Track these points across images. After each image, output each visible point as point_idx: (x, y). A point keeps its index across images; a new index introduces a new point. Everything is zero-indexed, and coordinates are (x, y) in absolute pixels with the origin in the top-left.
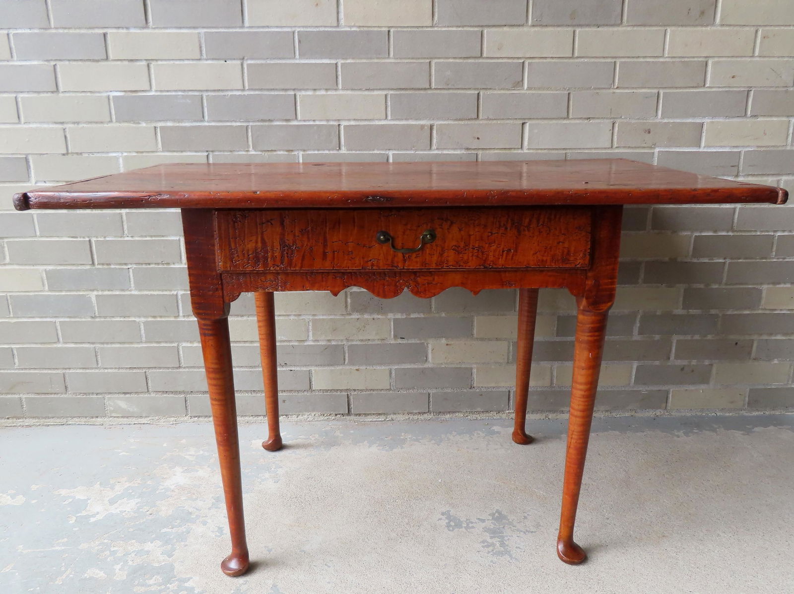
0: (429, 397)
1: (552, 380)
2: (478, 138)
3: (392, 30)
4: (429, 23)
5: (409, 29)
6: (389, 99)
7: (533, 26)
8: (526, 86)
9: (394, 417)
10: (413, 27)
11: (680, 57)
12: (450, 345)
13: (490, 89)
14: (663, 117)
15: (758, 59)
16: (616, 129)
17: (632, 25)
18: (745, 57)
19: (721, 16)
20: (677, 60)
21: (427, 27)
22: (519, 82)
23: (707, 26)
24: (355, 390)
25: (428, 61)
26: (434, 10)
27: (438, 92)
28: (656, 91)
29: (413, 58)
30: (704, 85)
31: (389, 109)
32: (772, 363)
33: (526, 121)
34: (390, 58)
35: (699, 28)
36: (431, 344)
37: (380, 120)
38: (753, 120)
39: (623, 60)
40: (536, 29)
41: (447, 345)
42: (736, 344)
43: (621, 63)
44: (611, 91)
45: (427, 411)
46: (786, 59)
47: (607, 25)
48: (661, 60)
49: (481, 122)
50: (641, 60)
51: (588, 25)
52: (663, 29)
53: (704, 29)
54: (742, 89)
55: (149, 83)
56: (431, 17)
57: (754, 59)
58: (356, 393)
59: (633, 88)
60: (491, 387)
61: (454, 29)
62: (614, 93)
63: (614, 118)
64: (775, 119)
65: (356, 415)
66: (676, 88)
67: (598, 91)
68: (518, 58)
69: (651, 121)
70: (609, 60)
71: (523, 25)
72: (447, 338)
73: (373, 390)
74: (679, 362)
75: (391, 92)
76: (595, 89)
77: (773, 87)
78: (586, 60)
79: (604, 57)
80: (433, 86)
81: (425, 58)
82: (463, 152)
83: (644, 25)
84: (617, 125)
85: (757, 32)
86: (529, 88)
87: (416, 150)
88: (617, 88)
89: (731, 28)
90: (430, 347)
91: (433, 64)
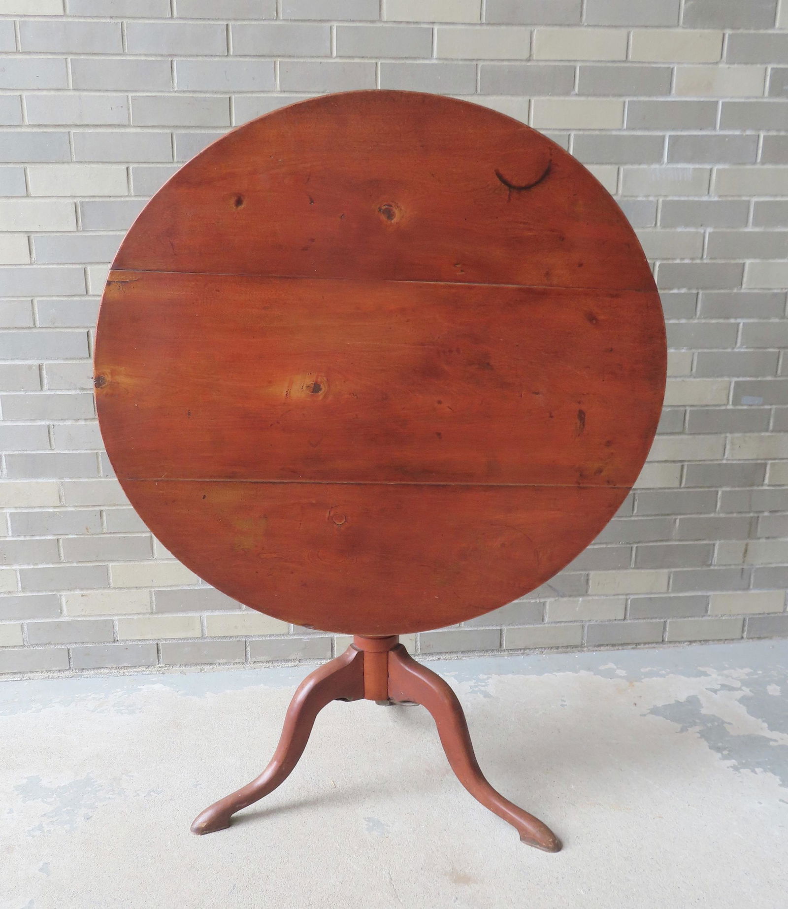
0: (69, 653)
1: (202, 631)
4: (27, 261)
5: (6, 267)
9: (31, 675)
12: (86, 596)
25: (30, 299)
26: (31, 248)
29: (13, 297)
36: (64, 596)
41: (82, 596)
45: (68, 667)
56: (29, 254)
60: (136, 640)
61: (55, 266)
72: (81, 589)
82: (78, 392)
87: (26, 391)
90: (64, 600)
91: (35, 302)
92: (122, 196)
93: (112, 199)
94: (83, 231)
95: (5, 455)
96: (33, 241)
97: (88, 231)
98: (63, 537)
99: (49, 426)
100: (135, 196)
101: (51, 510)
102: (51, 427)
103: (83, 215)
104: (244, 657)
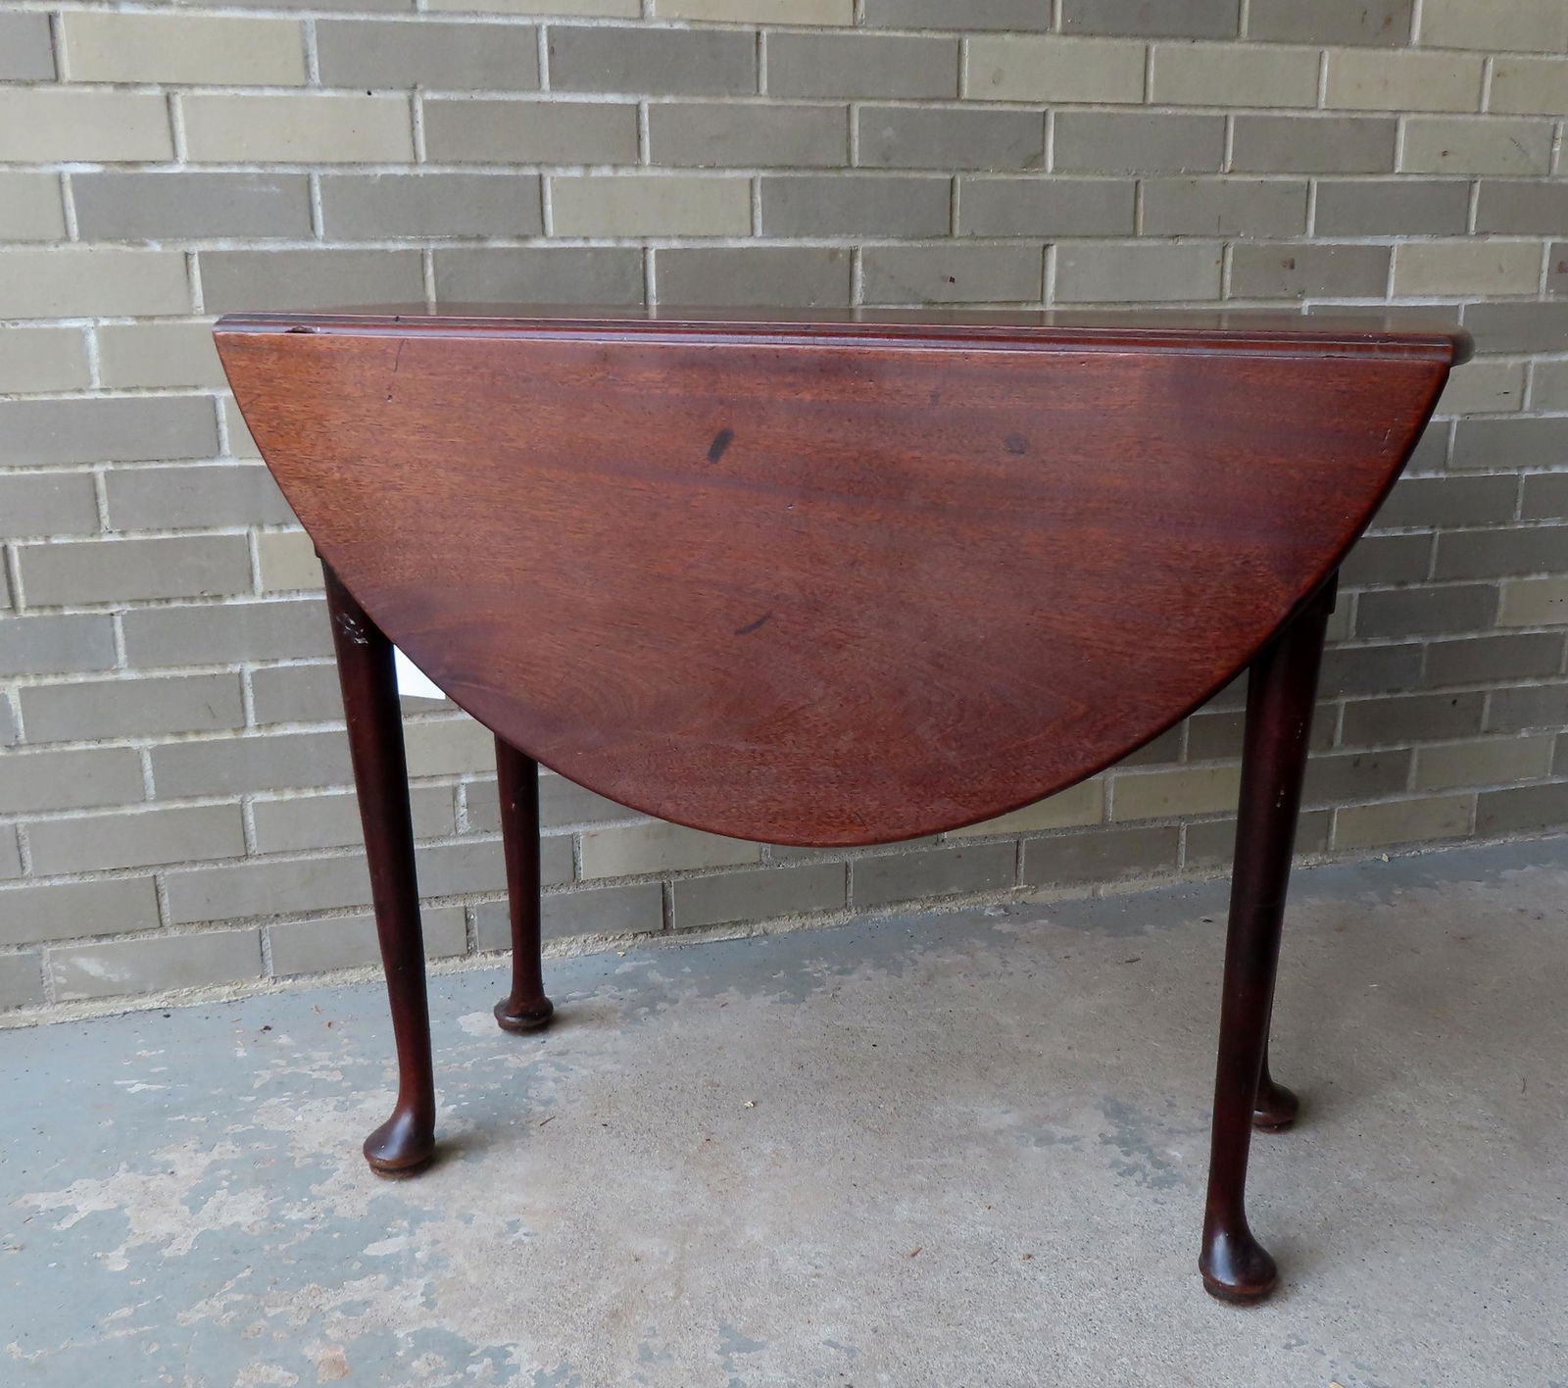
2: (952, 280)
3: (764, 33)
6: (758, 189)
7: (1065, 33)
8: (1050, 165)
10: (812, 26)
11: (1348, 110)
13: (978, 169)
14: (1318, 233)
15: (1487, 118)
16: (1229, 260)
18: (1465, 113)
19: (1422, 27)
20: (1344, 115)
21: (842, 28)
22: (1035, 157)
23: (1396, 47)
24: (679, 872)
27: (867, 174)
28: (1303, 179)
30: (1392, 170)
31: (758, 212)
32: (1519, 737)
33: (1051, 242)
34: (761, 96)
35: (1382, 52)
37: (739, 237)
38: (1479, 242)
39: (1242, 113)
40: (1071, 41)
42: (1454, 702)
43: (1238, 119)
44: (1219, 177)
46: (1536, 120)
47: (1210, 38)
48: (1313, 115)
49: (958, 244)
50: (1276, 113)
51: (1174, 37)
52: (1316, 50)
53: (1391, 53)
54: (1460, 179)
55: (170, 144)
57: (1481, 118)
58: (681, 879)
59: (1261, 173)
62: (1225, 182)
63: (1225, 236)
64: (1517, 240)
65: (681, 931)
66: (1343, 174)
67: (1194, 178)
68: (1034, 103)
69: (1295, 241)
70: (1215, 112)
71: (1043, 32)
73: (722, 868)
74: (1349, 752)
75: (764, 174)
76: (1188, 173)
77: (1514, 175)
78: (1170, 112)
79: (1205, 107)
80: (856, 161)
81: (837, 98)
83: (1282, 42)
84: (1230, 251)
85: (1484, 63)
86: (1057, 170)
88: (1231, 172)
89: (1440, 53)
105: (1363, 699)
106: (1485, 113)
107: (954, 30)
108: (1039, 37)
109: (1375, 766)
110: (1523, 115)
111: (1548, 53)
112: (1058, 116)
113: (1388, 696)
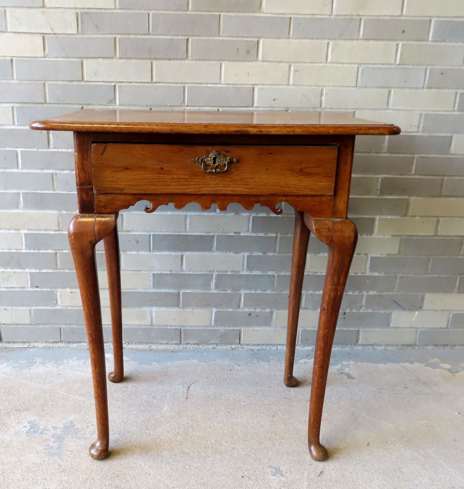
0: (60, 331)
1: (152, 321)
3: (14, 59)
4: (42, 54)
5: (27, 59)
6: (15, 110)
7: (120, 58)
8: (118, 103)
9: (35, 344)
10: (30, 57)
12: (74, 293)
13: (91, 104)
15: (292, 87)
17: (195, 60)
18: (282, 85)
19: (262, 54)
20: (231, 86)
21: (40, 57)
22: (112, 100)
23: (252, 61)
24: (4, 324)
25: (42, 82)
26: (45, 45)
27: (52, 105)
29: (31, 80)
30: (253, 106)
31: (15, 117)
34: (14, 80)
35: (246, 63)
36: (59, 292)
37: (9, 125)
39: (191, 85)
40: (123, 61)
41: (71, 293)
43: (189, 88)
44: (183, 108)
45: (60, 341)
46: (313, 87)
47: (176, 59)
48: (219, 86)
50: (204, 85)
51: (162, 59)
52: (219, 63)
53: (250, 63)
54: (281, 109)
56: (43, 50)
57: (290, 87)
58: (5, 326)
59: (199, 106)
60: (106, 324)
61: (61, 59)
62: (185, 109)
65: (7, 342)
66: (232, 107)
68: (111, 82)
70: (180, 85)
71: (113, 58)
72: (71, 288)
73: (18, 324)
74: (247, 310)
75: (17, 105)
76: (170, 106)
77: (305, 108)
78: (162, 85)
79: (176, 83)
80: (48, 101)
81: (40, 80)
83: (205, 60)
85: (290, 67)
86: (120, 105)
87: (38, 148)
88: (187, 106)
89: (270, 63)
90: (58, 295)
91: (47, 85)
92: (110, 9)
93: (103, 11)
94: (82, 34)
95: (23, 193)
96: (46, 41)
97: (85, 34)
98: (59, 251)
99: (53, 174)
100: (120, 9)
101: (52, 232)
102: (54, 175)
103: (82, 22)
104: (179, 340)
105: (251, 292)
106: (291, 85)
107: (79, 58)
108: (111, 60)
109: (258, 316)
110: (308, 86)
111: (318, 63)
112: (119, 86)
113: (261, 292)
